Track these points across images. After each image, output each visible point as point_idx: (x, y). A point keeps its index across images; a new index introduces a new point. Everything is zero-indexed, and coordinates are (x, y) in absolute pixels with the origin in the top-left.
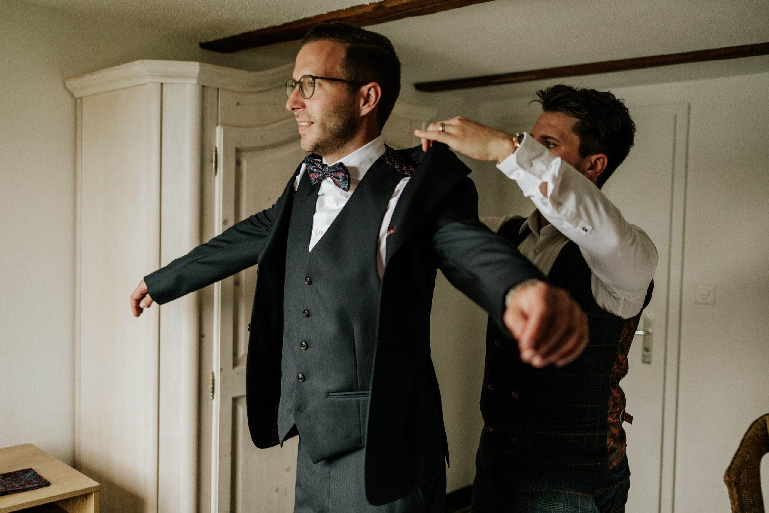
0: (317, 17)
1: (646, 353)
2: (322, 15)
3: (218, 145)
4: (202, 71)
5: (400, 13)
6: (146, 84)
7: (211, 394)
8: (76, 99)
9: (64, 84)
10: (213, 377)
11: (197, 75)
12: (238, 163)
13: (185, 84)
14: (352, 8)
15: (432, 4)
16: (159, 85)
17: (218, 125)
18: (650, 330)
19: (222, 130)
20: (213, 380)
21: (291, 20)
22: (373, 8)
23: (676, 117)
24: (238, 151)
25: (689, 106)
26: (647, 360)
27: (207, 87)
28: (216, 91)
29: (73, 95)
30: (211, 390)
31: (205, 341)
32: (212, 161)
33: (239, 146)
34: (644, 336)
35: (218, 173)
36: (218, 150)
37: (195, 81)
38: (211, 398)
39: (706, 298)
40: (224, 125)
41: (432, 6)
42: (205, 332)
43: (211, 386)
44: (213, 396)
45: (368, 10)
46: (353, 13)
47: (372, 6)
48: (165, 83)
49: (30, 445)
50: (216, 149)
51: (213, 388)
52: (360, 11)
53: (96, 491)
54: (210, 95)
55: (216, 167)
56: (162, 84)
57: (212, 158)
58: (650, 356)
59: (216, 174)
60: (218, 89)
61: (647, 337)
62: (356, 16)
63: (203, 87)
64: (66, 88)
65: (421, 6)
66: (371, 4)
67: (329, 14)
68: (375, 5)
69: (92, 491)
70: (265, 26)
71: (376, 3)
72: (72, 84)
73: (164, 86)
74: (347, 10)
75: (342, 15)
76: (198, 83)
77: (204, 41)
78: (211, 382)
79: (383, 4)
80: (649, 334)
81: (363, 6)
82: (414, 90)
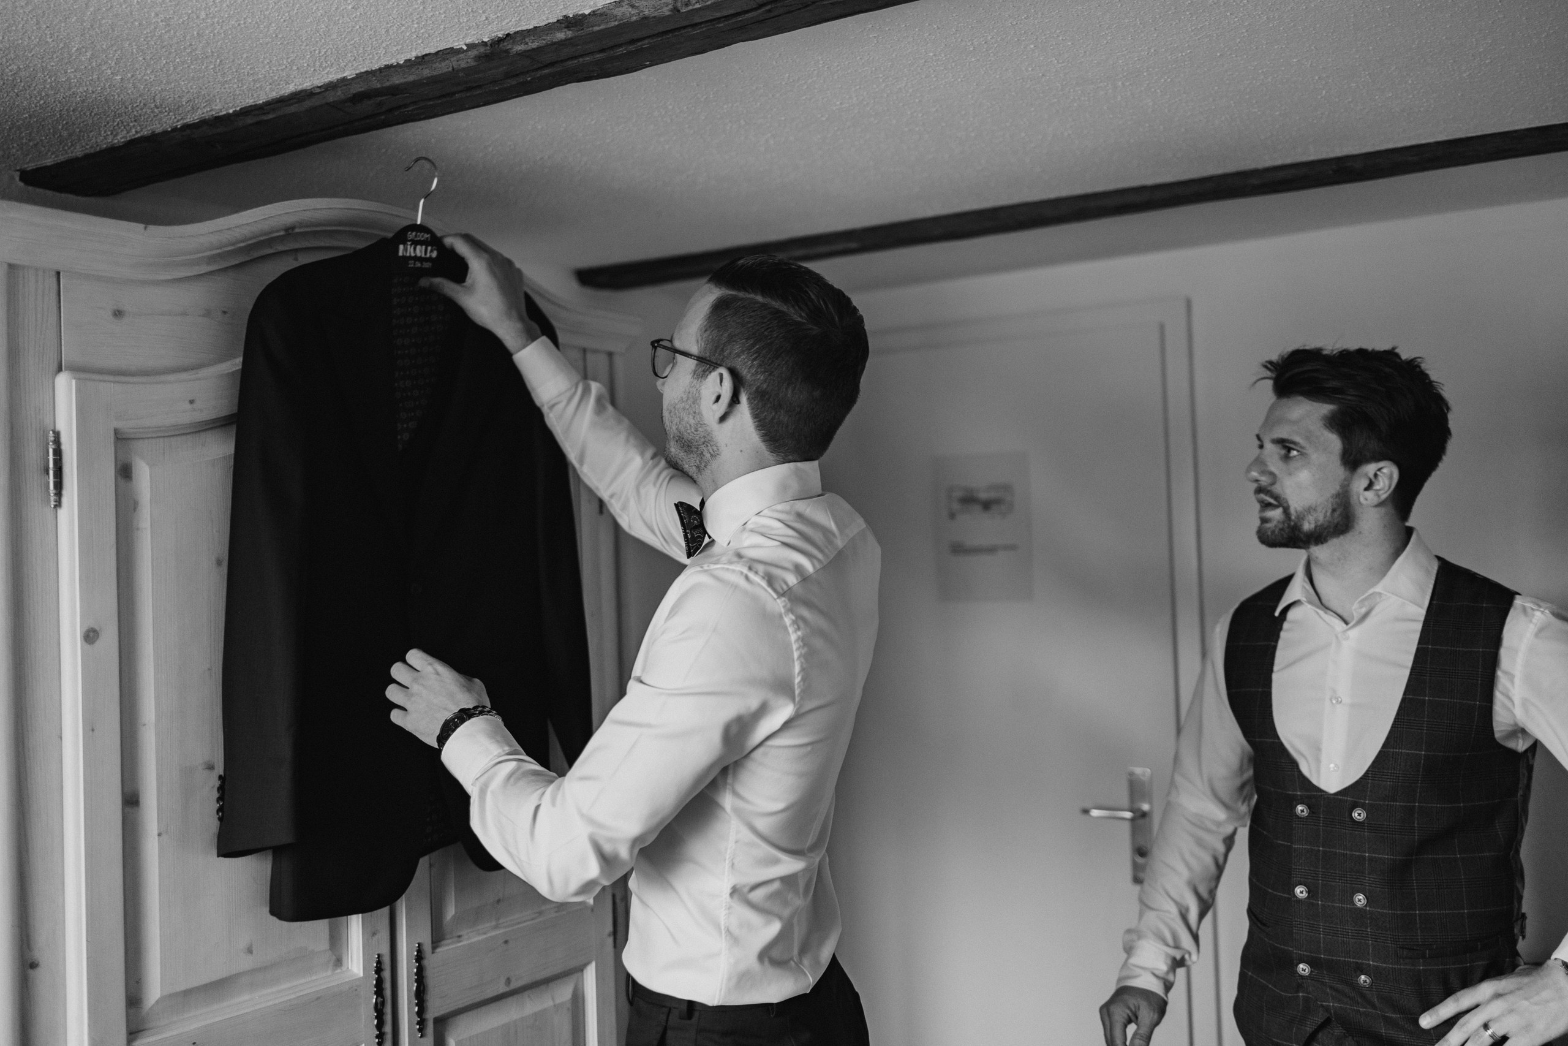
0: (331, 86)
1: (1140, 861)
2: (343, 82)
3: (61, 425)
5: (547, 71)
12: (125, 472)
14: (422, 60)
15: (633, 42)
17: (60, 369)
18: (1146, 807)
19: (74, 384)
22: (478, 58)
23: (1162, 327)
24: (121, 439)
25: (1189, 304)
27: (24, 267)
28: (54, 280)
31: (41, 978)
32: (46, 471)
33: (124, 425)
34: (1133, 820)
35: (65, 500)
36: (64, 439)
40: (78, 370)
41: (632, 48)
42: (41, 952)
45: (465, 62)
46: (426, 72)
47: (474, 53)
50: (57, 435)
52: (443, 67)
54: (36, 292)
55: (59, 486)
57: (48, 460)
59: (58, 504)
60: (58, 273)
61: (1140, 822)
62: (433, 80)
63: (12, 267)
65: (602, 51)
66: (471, 46)
67: (360, 76)
68: (482, 50)
70: (192, 118)
71: (484, 44)
74: (410, 64)
75: (397, 80)
77: (33, 165)
79: (506, 45)
80: (1144, 815)
81: (451, 52)
82: (574, 285)
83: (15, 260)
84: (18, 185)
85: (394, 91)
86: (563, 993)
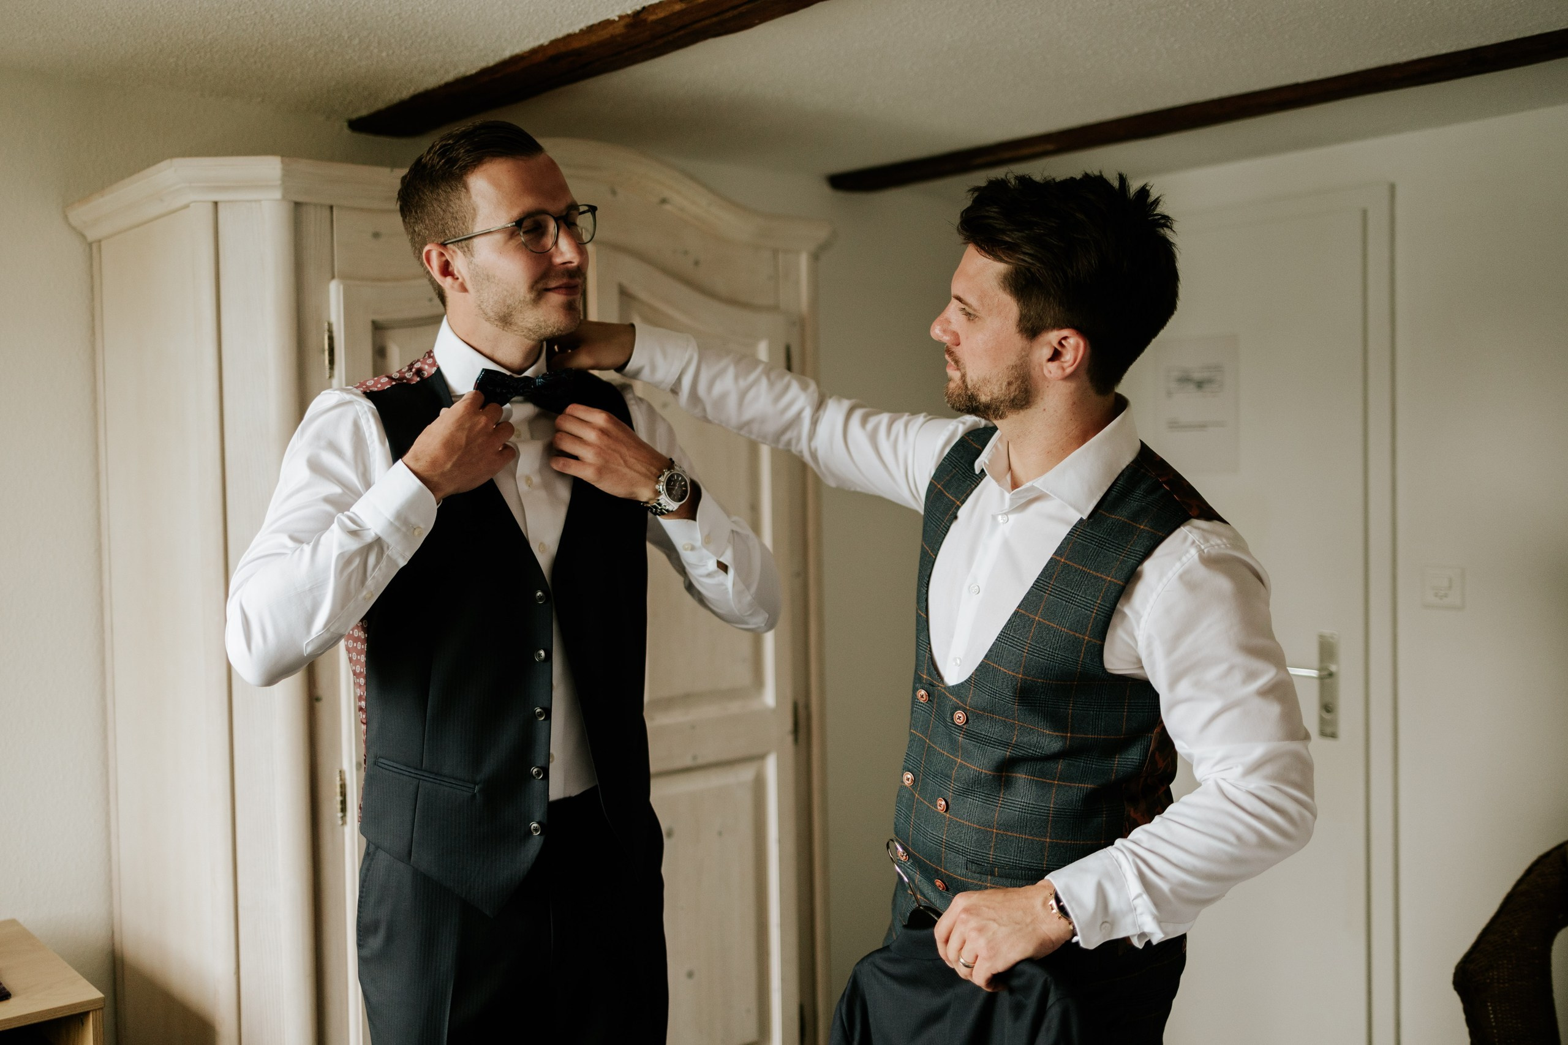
0: (534, 52)
1: (1327, 716)
2: (541, 48)
3: (334, 319)
4: (287, 174)
5: (682, 33)
6: (187, 206)
7: (340, 815)
8: (90, 245)
9: (66, 218)
10: (342, 779)
11: (279, 182)
12: (380, 353)
13: (260, 201)
14: (591, 29)
16: (210, 206)
17: (333, 277)
18: (1333, 668)
19: (341, 287)
20: (343, 787)
21: (491, 60)
22: (627, 26)
23: (1365, 213)
24: (378, 328)
25: (1392, 188)
26: (1329, 730)
27: (306, 204)
28: (328, 212)
29: (83, 236)
30: (339, 806)
31: (323, 708)
32: (323, 351)
33: (378, 318)
34: (1321, 679)
35: (336, 372)
36: (335, 329)
37: (278, 195)
38: (340, 822)
39: (1446, 596)
40: (345, 277)
41: (735, 12)
42: (321, 690)
43: (339, 798)
44: (343, 817)
45: (619, 30)
46: (594, 39)
47: (622, 23)
48: (221, 202)
49: (13, 922)
50: (330, 325)
51: (343, 803)
52: (604, 34)
53: (96, 1010)
54: (315, 222)
55: (332, 362)
56: (216, 203)
57: (323, 345)
58: (1334, 723)
59: (331, 376)
60: (331, 208)
61: (1328, 681)
63: (297, 205)
64: (70, 225)
65: (716, 15)
66: (621, 17)
67: (552, 43)
68: (627, 20)
69: (89, 1010)
71: (628, 16)
72: (80, 215)
73: (221, 207)
74: (582, 32)
75: (576, 45)
76: (284, 198)
77: (355, 116)
78: (338, 790)
79: (643, 16)
80: (1331, 675)
81: (608, 23)
82: (827, 190)
83: (300, 199)
84: (347, 131)
85: (578, 53)
86: (746, 774)
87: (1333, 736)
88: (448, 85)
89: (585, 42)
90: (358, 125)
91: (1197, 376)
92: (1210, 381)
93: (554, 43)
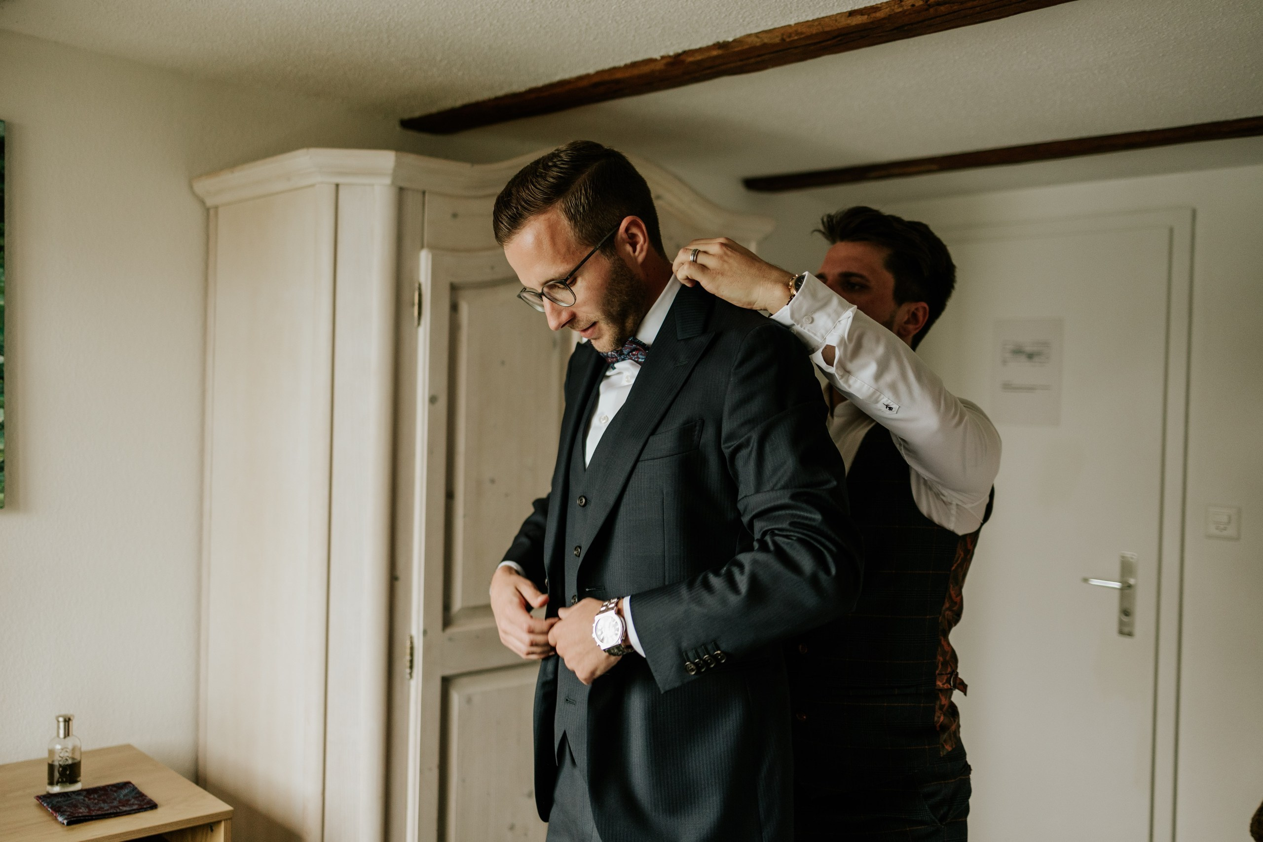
0: (580, 78)
1: (1125, 619)
2: (588, 76)
3: (422, 280)
4: (398, 165)
6: (312, 186)
7: (408, 671)
8: (208, 210)
9: (191, 187)
10: (412, 643)
11: (391, 172)
12: (454, 308)
13: (373, 185)
14: (634, 65)
15: (759, 56)
16: (333, 187)
17: (422, 247)
18: (1132, 581)
19: (430, 256)
20: (412, 648)
21: (540, 83)
22: (667, 64)
23: (1171, 230)
24: (454, 288)
25: (1194, 213)
26: (1126, 630)
27: (407, 189)
28: (421, 196)
29: (202, 202)
30: (408, 664)
31: (400, 585)
32: (413, 305)
33: (456, 280)
34: (1122, 589)
35: (422, 322)
36: (423, 288)
37: (388, 181)
38: (408, 676)
39: (1225, 529)
40: (432, 248)
41: (759, 59)
42: (401, 572)
43: (408, 658)
44: (411, 674)
45: (659, 67)
46: (636, 72)
47: (664, 61)
48: (341, 184)
49: (129, 747)
50: (420, 285)
51: (411, 661)
52: (646, 69)
53: (227, 820)
54: (412, 201)
55: (420, 314)
56: (337, 185)
57: (414, 300)
58: (1131, 624)
59: (419, 324)
60: (424, 193)
61: (1127, 591)
62: (640, 77)
63: (401, 190)
64: (194, 194)
65: (741, 60)
66: (663, 58)
67: (598, 73)
68: (669, 60)
69: (219, 819)
70: (500, 93)
71: (669, 57)
72: (203, 186)
73: (340, 188)
74: (627, 67)
75: (619, 75)
76: (393, 183)
77: (407, 116)
78: (408, 651)
79: (682, 58)
80: (1130, 586)
81: (651, 61)
82: (742, 190)
83: (403, 184)
84: (398, 128)
85: (617, 82)
87: (1130, 634)
88: (497, 99)
89: (627, 74)
90: (409, 124)
91: (1029, 349)
92: (1039, 354)
93: (599, 73)
